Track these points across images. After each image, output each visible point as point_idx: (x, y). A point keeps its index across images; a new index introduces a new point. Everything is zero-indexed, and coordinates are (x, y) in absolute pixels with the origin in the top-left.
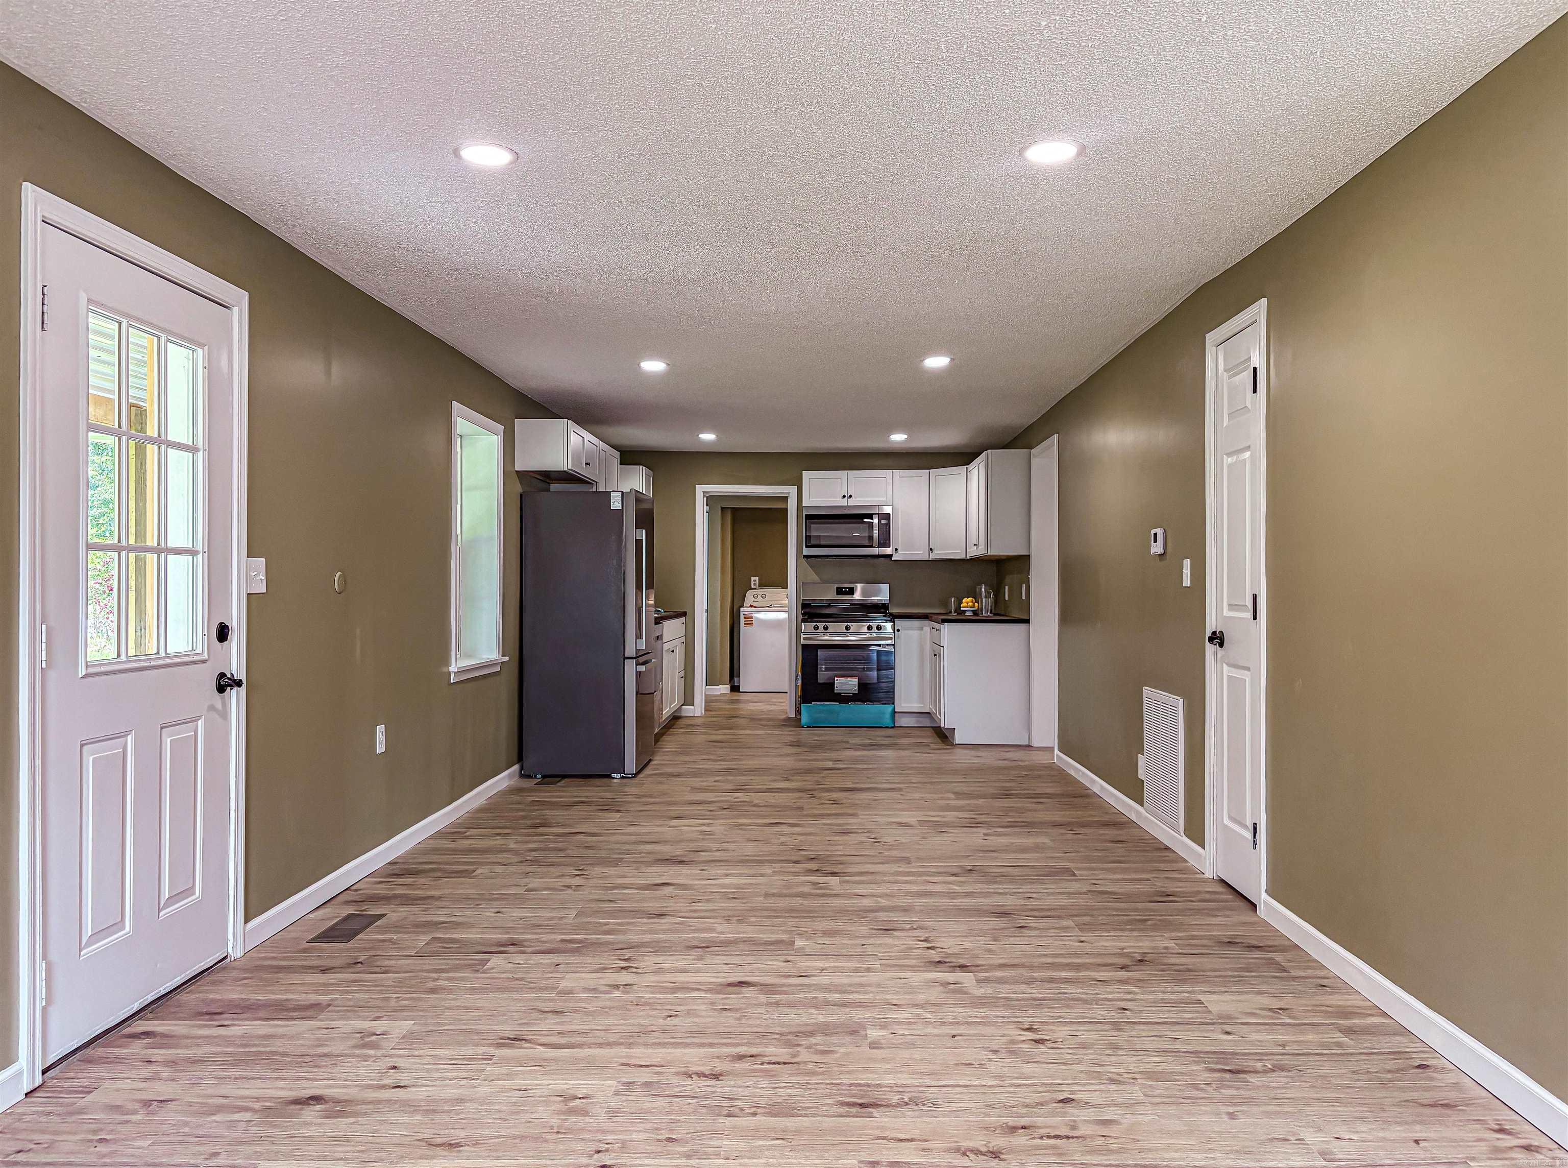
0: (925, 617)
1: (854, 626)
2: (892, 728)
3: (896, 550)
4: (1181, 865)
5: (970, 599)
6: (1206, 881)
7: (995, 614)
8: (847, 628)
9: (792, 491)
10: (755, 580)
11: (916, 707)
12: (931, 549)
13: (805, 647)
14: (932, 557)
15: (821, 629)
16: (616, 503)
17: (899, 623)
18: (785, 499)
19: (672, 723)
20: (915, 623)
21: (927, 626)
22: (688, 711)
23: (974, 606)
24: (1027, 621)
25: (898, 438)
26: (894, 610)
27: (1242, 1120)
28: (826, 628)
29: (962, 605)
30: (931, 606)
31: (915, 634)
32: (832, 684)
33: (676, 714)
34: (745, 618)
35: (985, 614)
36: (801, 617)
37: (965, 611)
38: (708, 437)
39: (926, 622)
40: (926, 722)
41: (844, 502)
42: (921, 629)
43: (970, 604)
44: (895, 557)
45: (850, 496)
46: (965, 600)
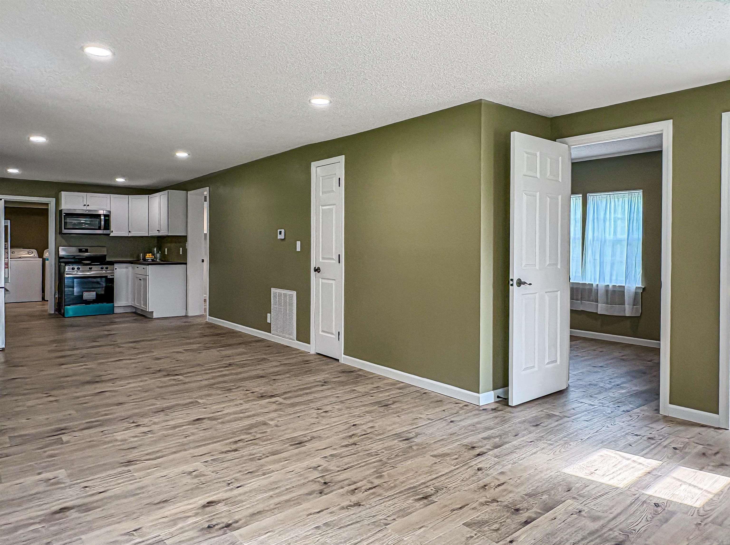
0: (130, 262)
1: (94, 268)
2: (112, 314)
3: (113, 232)
4: (299, 351)
5: (150, 254)
6: (312, 355)
7: (162, 261)
8: (90, 269)
9: (52, 201)
11: (126, 304)
12: (130, 232)
14: (130, 235)
15: (76, 270)
17: (116, 265)
18: (47, 204)
20: (125, 265)
24: (186, 264)
25: (120, 180)
27: (402, 417)
28: (78, 269)
29: (146, 257)
30: (131, 258)
31: (124, 270)
32: (82, 296)
35: (158, 261)
37: (148, 260)
38: (13, 171)
39: (130, 265)
40: (129, 310)
41: (85, 208)
42: (127, 268)
43: (151, 256)
44: (112, 235)
45: (88, 205)
46: (148, 254)
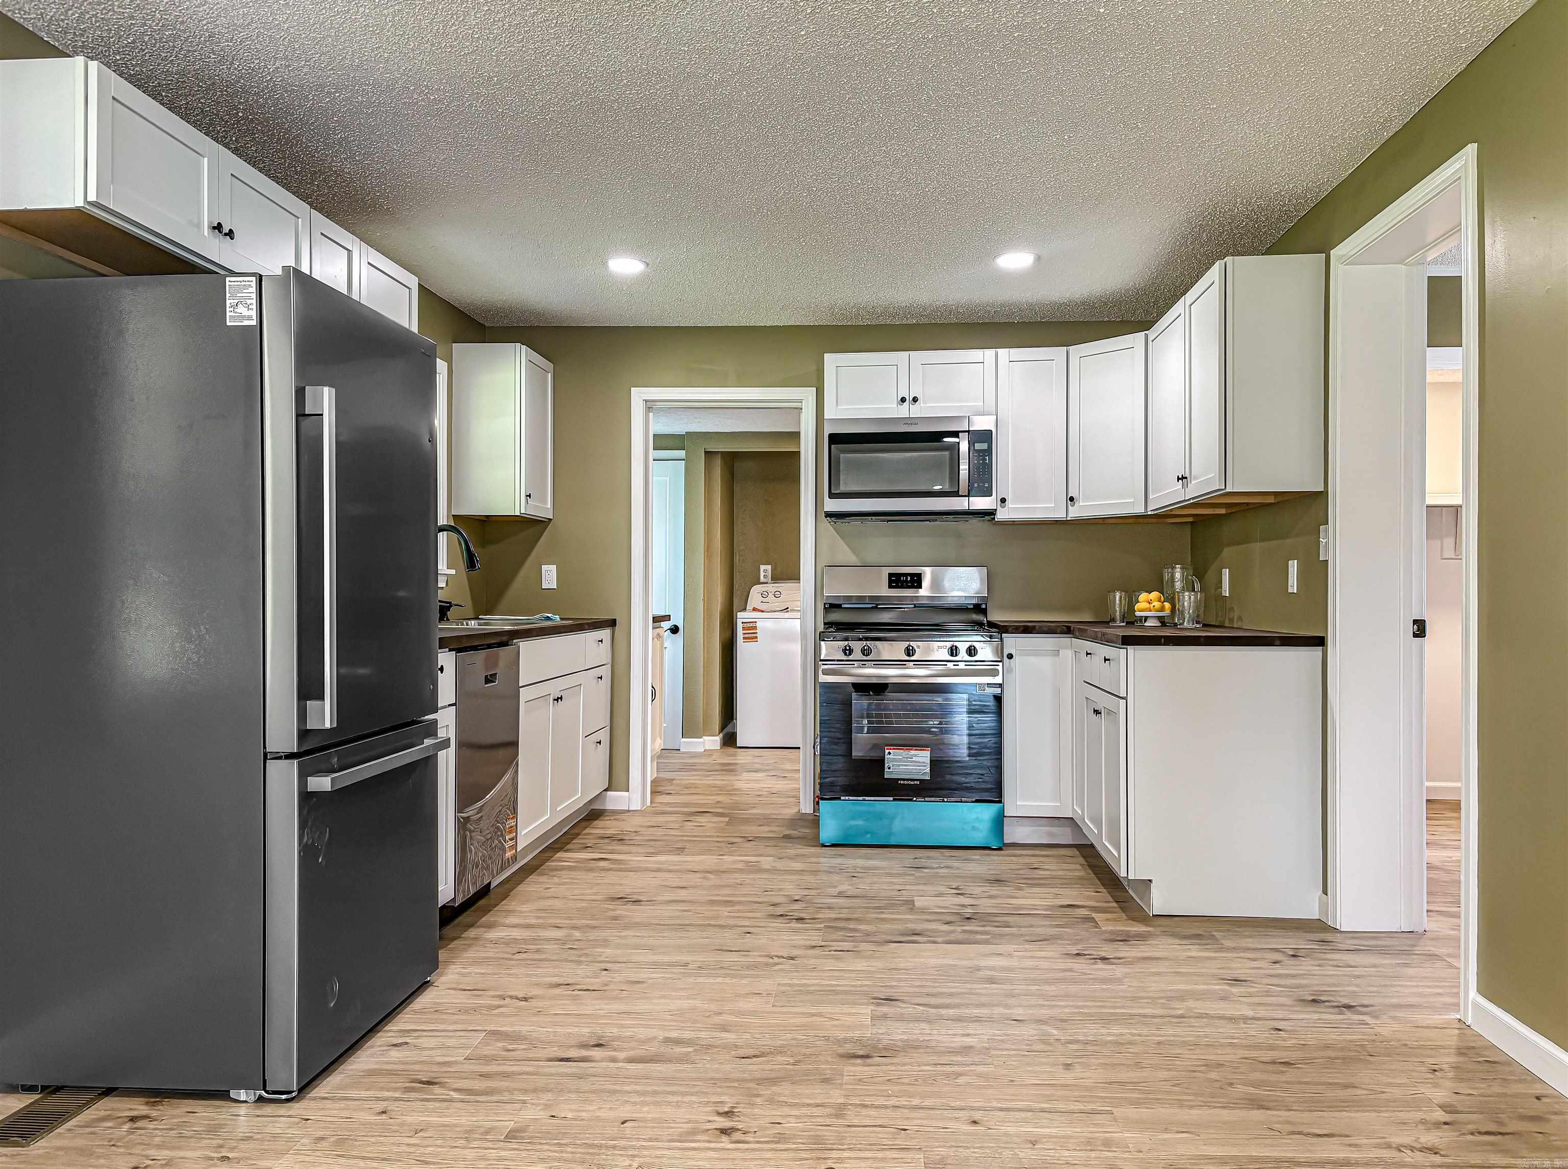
0: (1067, 630)
1: (922, 649)
2: (1000, 849)
3: (1003, 501)
5: (1154, 595)
7: (1205, 626)
8: (909, 652)
9: (808, 395)
10: (765, 570)
11: (1047, 806)
12: (1072, 499)
13: (828, 688)
14: (1075, 513)
15: (857, 655)
16: (241, 310)
17: (1012, 642)
18: (794, 413)
19: (547, 854)
20: (1044, 642)
21: (1068, 647)
22: (616, 800)
23: (1162, 609)
24: (1320, 642)
26: (995, 616)
28: (866, 652)
29: (1137, 606)
30: (1075, 609)
31: (1045, 664)
32: (880, 763)
33: (597, 806)
34: (744, 629)
35: (1188, 626)
36: (821, 628)
37: (1145, 619)
39: (1066, 640)
40: (1064, 836)
41: (904, 411)
42: (1056, 653)
43: (1157, 604)
44: (1001, 515)
45: (915, 400)
46: (1143, 596)
